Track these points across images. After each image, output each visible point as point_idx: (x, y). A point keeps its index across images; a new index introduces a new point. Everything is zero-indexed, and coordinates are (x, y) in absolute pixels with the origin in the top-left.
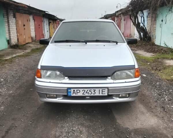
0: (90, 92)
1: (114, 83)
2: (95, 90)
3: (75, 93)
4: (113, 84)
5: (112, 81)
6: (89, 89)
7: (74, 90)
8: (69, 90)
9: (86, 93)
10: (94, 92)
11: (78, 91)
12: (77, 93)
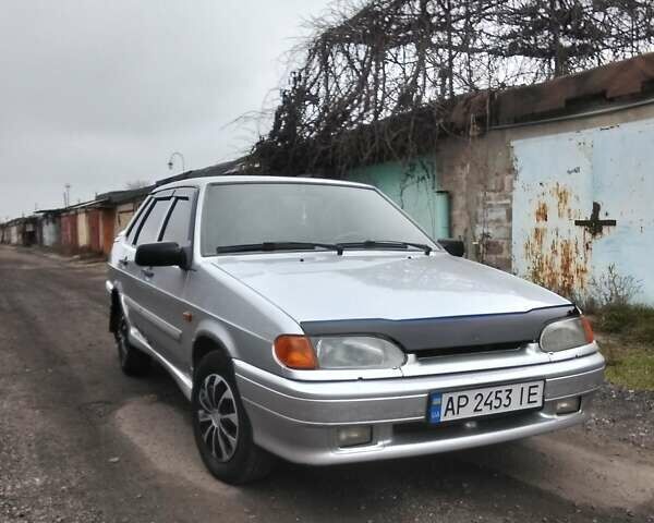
0: (496, 398)
1: (550, 362)
2: (510, 391)
3: (452, 409)
4: (551, 365)
5: (544, 357)
6: (495, 390)
7: (451, 399)
8: (436, 402)
9: (485, 404)
10: (508, 397)
11: (463, 402)
12: (459, 406)
